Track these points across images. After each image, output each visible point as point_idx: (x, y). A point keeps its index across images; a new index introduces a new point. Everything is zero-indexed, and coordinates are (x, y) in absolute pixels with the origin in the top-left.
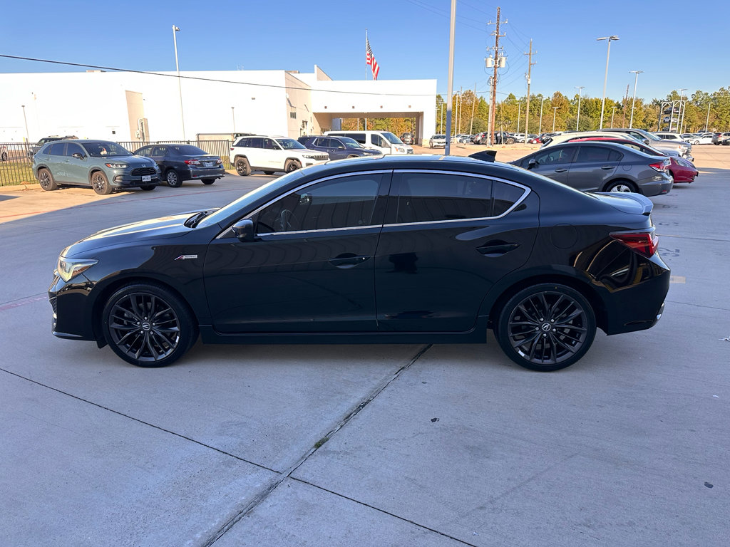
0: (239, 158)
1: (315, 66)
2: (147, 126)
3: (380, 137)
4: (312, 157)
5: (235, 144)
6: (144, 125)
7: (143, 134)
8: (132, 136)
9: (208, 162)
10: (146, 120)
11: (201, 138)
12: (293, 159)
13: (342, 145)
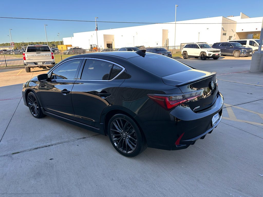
0: (185, 52)
1: (241, 13)
2: (168, 41)
3: (254, 42)
4: (211, 51)
5: (184, 47)
6: (167, 41)
7: (167, 44)
8: (163, 44)
9: (166, 54)
10: (168, 39)
11: (182, 44)
12: (203, 52)
13: (232, 46)
